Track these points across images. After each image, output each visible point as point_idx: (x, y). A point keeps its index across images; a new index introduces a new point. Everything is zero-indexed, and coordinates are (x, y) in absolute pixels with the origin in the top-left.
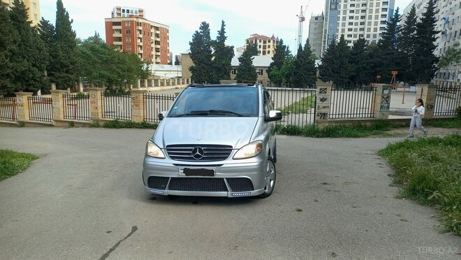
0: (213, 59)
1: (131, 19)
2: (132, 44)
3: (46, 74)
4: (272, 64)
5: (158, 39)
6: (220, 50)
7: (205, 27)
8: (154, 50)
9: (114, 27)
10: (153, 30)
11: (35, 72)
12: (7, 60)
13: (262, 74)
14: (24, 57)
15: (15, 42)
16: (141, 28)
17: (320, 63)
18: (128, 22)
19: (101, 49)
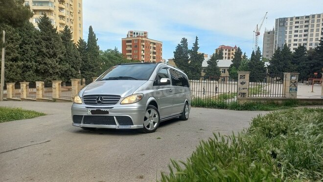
0: (190, 62)
1: (138, 38)
2: (138, 54)
3: (80, 73)
4: (232, 65)
5: (155, 51)
6: (195, 56)
7: (184, 41)
8: (152, 58)
9: (127, 44)
10: (151, 45)
11: (72, 71)
12: (57, 64)
13: (225, 73)
14: (67, 62)
15: (62, 53)
16: (144, 44)
17: (269, 64)
18: (136, 40)
19: (114, 57)
